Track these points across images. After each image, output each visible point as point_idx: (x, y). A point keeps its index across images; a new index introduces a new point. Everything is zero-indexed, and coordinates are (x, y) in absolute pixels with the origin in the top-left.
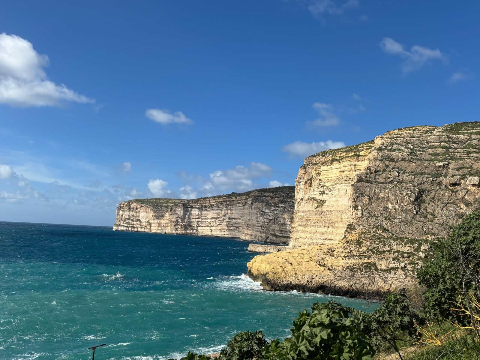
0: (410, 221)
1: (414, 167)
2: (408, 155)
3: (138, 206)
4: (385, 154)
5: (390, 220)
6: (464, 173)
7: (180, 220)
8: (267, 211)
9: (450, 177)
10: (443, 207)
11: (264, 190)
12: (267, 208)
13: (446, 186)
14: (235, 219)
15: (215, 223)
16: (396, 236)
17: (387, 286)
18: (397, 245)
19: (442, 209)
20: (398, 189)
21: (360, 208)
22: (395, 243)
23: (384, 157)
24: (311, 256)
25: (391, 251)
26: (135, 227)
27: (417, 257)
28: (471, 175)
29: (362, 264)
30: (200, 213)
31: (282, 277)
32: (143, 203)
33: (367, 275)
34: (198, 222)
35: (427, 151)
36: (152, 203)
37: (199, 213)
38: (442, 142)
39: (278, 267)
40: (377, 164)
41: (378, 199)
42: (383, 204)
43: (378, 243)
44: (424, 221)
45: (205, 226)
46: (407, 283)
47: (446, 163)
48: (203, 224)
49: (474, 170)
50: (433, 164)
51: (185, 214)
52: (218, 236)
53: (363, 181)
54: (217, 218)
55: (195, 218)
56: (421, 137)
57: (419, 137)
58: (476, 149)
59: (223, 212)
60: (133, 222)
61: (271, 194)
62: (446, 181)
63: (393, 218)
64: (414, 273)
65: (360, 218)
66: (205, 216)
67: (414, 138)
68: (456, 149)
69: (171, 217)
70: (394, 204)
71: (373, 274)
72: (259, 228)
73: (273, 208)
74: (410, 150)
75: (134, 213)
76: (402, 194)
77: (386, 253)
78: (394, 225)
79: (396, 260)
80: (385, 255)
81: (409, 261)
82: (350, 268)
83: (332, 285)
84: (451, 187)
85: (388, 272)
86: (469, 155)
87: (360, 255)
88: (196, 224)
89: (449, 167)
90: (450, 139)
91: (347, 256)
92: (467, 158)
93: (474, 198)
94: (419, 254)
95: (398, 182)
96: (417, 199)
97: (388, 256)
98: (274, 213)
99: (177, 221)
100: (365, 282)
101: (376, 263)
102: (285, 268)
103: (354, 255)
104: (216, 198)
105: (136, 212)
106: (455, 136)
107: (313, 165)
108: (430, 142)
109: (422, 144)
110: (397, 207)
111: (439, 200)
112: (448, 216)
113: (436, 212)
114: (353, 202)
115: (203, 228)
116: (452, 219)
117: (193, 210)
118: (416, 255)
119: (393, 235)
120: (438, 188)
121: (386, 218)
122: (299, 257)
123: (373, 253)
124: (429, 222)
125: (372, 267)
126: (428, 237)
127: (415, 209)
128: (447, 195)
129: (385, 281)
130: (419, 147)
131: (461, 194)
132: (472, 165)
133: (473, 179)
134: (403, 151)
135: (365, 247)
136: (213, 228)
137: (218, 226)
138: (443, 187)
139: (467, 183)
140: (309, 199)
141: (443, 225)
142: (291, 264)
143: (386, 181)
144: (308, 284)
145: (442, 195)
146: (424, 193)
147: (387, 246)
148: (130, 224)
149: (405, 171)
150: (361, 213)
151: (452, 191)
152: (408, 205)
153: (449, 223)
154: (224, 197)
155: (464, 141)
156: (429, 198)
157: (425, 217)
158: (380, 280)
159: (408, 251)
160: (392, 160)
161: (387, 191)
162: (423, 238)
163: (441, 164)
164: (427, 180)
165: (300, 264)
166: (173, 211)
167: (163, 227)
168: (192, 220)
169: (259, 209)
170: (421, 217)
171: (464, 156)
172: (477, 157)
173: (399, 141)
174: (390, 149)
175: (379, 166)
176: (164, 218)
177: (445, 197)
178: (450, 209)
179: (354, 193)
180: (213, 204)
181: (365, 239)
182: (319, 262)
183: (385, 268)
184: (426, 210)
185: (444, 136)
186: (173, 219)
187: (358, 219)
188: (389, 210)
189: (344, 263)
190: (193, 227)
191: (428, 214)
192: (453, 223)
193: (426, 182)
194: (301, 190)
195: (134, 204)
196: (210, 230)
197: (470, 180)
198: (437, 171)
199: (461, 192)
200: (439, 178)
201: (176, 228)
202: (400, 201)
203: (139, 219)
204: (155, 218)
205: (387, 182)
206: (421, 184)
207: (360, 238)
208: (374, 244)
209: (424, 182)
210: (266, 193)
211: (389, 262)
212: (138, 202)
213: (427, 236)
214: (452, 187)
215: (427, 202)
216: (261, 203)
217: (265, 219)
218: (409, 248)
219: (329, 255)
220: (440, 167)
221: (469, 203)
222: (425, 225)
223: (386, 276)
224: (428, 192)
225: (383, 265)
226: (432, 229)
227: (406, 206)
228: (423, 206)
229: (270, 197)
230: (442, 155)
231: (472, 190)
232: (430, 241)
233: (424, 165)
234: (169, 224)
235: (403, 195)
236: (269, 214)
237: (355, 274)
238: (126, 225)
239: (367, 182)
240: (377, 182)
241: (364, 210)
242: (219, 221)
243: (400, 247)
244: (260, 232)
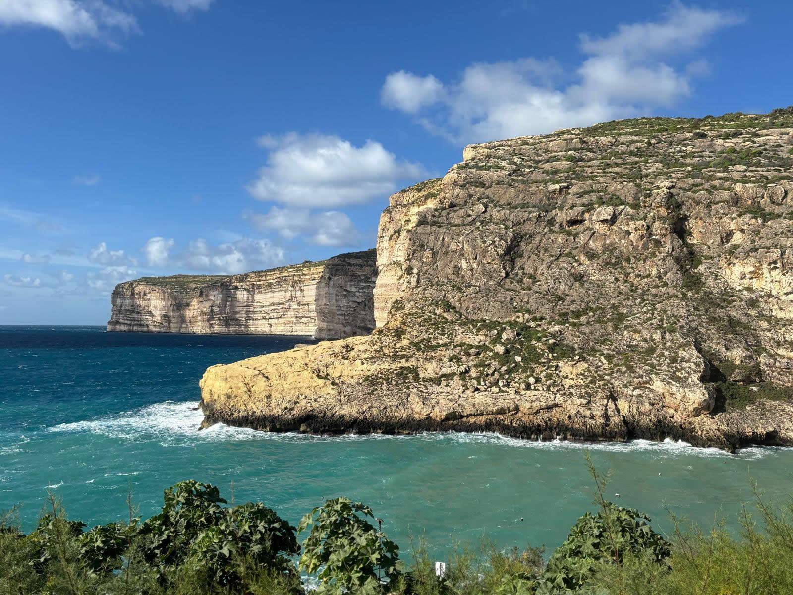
0: (494, 290)
1: (513, 195)
2: (510, 175)
3: (147, 290)
4: (471, 175)
5: (460, 289)
6: (591, 201)
7: (216, 309)
8: (354, 289)
9: (567, 210)
10: (552, 262)
11: (349, 256)
12: (354, 285)
13: (561, 225)
14: (308, 304)
15: (277, 313)
16: (467, 318)
17: (425, 410)
18: (463, 332)
19: (549, 266)
20: (479, 234)
21: (415, 271)
22: (462, 330)
23: (469, 180)
24: (307, 360)
25: (450, 345)
26: (143, 325)
27: (491, 354)
28: (602, 203)
29: (394, 370)
30: (250, 297)
31: (239, 404)
32: (154, 284)
33: (396, 389)
34: (247, 312)
35: (543, 166)
36: (170, 283)
37: (248, 298)
38: (570, 150)
39: (241, 385)
40: (456, 193)
41: (446, 253)
42: (452, 263)
43: (431, 331)
44: (517, 289)
45: (259, 318)
46: (462, 402)
47: (566, 185)
48: (257, 315)
49: (608, 194)
50: (544, 187)
51: (224, 301)
52: (281, 335)
53: (427, 223)
54: (279, 304)
55: (242, 305)
56: (539, 143)
57: (536, 144)
58: (621, 158)
59: (289, 294)
60: (140, 317)
61: (359, 262)
62: (561, 216)
63: (466, 286)
64: (479, 383)
65: (413, 288)
66: (259, 302)
67: (527, 146)
68: (590, 160)
69: (201, 306)
70: (471, 261)
71: (408, 388)
72: (340, 317)
73: (363, 284)
74: (514, 167)
75: (141, 302)
76: (484, 242)
77: (441, 348)
78: (465, 298)
79: (454, 361)
80: (437, 353)
81: (476, 362)
82: (370, 379)
83: (329, 413)
84: (569, 226)
85: (434, 383)
86: (607, 170)
87: (394, 355)
88: (245, 316)
89: (570, 191)
90: (585, 145)
91: (373, 358)
92: (602, 174)
93: (604, 245)
94: (496, 347)
95: (482, 222)
96: (509, 251)
97: (442, 353)
98: (365, 292)
99: (212, 311)
100: (390, 403)
101: (418, 368)
102: (253, 386)
103: (384, 354)
104: (276, 272)
105: (145, 300)
106: (592, 139)
107: (402, 206)
108: (551, 152)
109: (538, 155)
110: (475, 266)
111: (546, 250)
112: (557, 278)
113: (539, 271)
114: (406, 260)
115: (256, 322)
116: (563, 284)
117: (238, 292)
118: (491, 350)
119: (461, 315)
120: (547, 229)
121: (453, 286)
122: (286, 365)
123: (419, 349)
124: (524, 290)
125: (409, 375)
126: (518, 317)
127: (504, 269)
128: (560, 241)
129: (424, 400)
130: (531, 160)
131: (582, 238)
132: (607, 186)
133: (603, 210)
134: (502, 168)
135: (408, 339)
136: (273, 322)
137: (280, 318)
138: (556, 228)
139: (594, 217)
140: (390, 264)
141: (546, 295)
142: (267, 378)
143: (463, 220)
144: (283, 413)
145: (553, 241)
146: (523, 240)
147: (446, 335)
148: (135, 320)
149: (498, 202)
150: (415, 279)
151: (569, 233)
152: (493, 262)
153: (558, 290)
154: (289, 268)
155: (606, 147)
156: (530, 247)
157: (520, 281)
158: (417, 399)
159: (479, 343)
160: (482, 185)
161: (461, 239)
162: (510, 319)
163: (557, 187)
164: (531, 216)
165: (282, 376)
166: (204, 296)
167: (189, 324)
168: (238, 309)
169: (341, 287)
170: (512, 283)
171: (598, 173)
172: (617, 173)
173: (502, 152)
174: (483, 166)
175: (458, 195)
176: (190, 308)
177: (556, 246)
178: (562, 265)
179: (409, 244)
180: (272, 281)
181: (411, 325)
182: (319, 371)
183: (433, 375)
184: (523, 269)
185: (574, 140)
186: (205, 310)
187: (411, 290)
188: (463, 273)
189: (362, 371)
190: (240, 320)
191: (525, 277)
192: (565, 290)
193: (529, 219)
194: (385, 251)
195: (141, 287)
196: (269, 324)
197: (599, 213)
198: (549, 199)
199: (583, 235)
200: (551, 211)
201: (212, 325)
202: (480, 255)
203: (150, 311)
204: (175, 308)
205: (466, 222)
206: (519, 223)
207: (404, 323)
208: (424, 333)
209: (524, 221)
210: (351, 259)
211: (441, 365)
212: (147, 283)
213: (517, 314)
214: (571, 228)
215: (526, 255)
216: (343, 277)
217: (351, 303)
218: (482, 338)
219: (341, 357)
220: (554, 192)
221: (594, 254)
222: (518, 295)
223: (430, 389)
224: (531, 236)
225: (430, 370)
226: (528, 303)
227: (489, 263)
228: (519, 263)
229: (358, 265)
230: (563, 172)
231: (601, 231)
232: (521, 324)
233: (529, 191)
234: (199, 318)
235: (486, 245)
236: (357, 294)
237: (376, 389)
238: (129, 322)
239: (434, 225)
240: (450, 223)
241: (421, 274)
242: (282, 308)
243: (468, 336)
244: (343, 324)
